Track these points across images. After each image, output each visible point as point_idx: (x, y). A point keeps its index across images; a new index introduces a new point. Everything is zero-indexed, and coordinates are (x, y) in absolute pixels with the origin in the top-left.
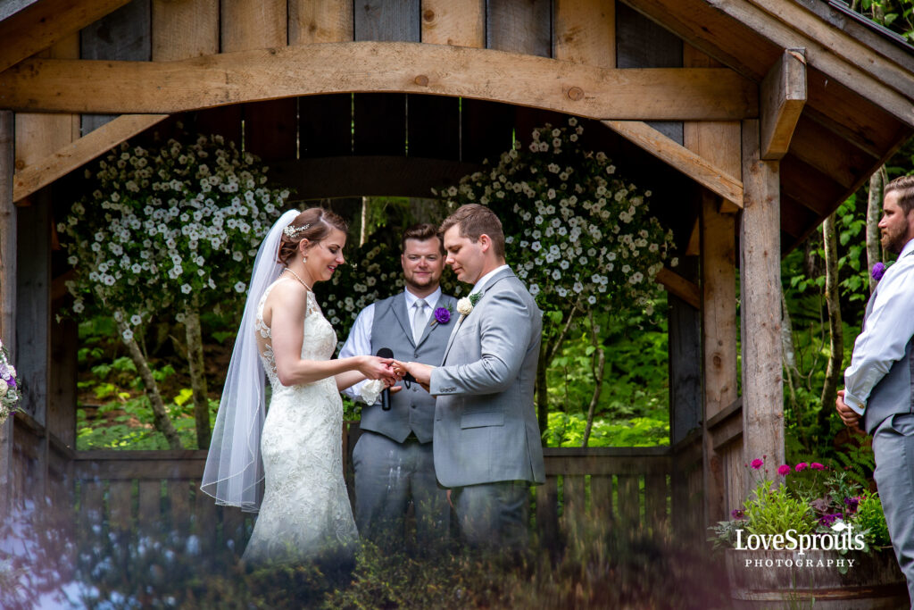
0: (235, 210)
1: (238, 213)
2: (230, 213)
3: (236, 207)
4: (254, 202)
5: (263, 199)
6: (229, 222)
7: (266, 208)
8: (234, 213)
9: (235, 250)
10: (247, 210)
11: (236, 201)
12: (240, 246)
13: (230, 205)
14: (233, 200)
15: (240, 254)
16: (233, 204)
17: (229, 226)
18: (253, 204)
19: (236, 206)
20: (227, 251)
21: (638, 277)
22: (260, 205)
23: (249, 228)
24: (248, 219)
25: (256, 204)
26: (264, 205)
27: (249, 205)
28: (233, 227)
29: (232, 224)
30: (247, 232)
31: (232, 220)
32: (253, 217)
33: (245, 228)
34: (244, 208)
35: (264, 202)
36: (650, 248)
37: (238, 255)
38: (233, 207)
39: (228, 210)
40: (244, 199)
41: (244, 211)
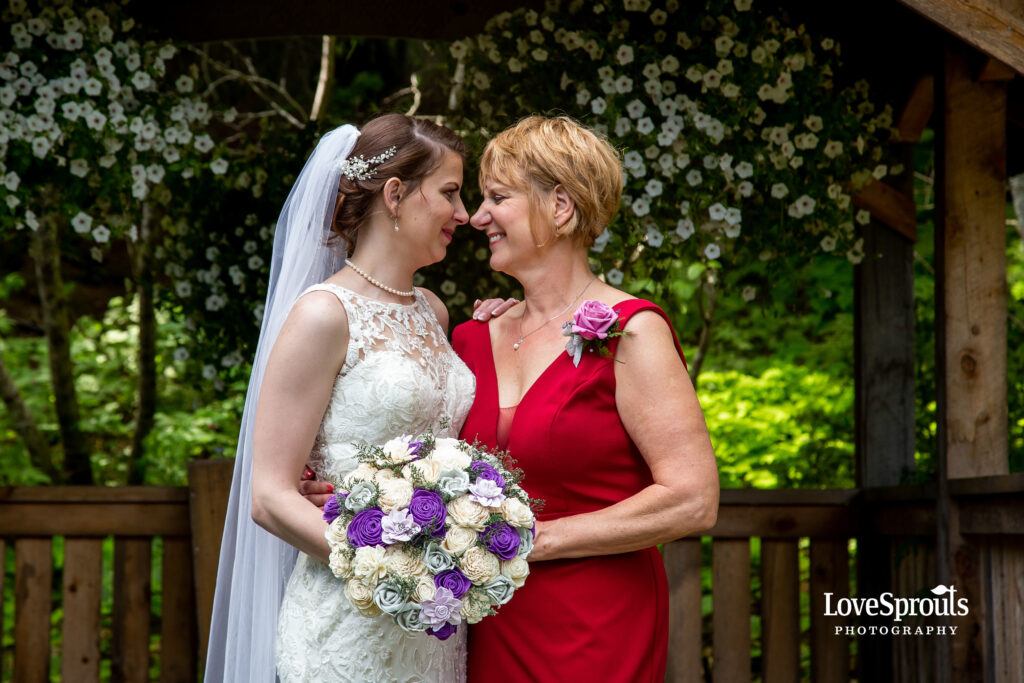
0: (78, 84)
1: (82, 91)
2: (67, 90)
3: (78, 79)
4: (112, 68)
5: (128, 63)
6: (66, 107)
7: (135, 80)
8: (75, 91)
9: (76, 156)
10: (99, 85)
11: (79, 67)
12: (85, 151)
13: (67, 74)
14: (72, 65)
15: (85, 163)
16: (74, 72)
17: (66, 115)
18: (110, 73)
19: (78, 77)
20: (62, 161)
21: (805, 204)
22: (124, 75)
23: (103, 119)
24: (102, 102)
25: (116, 73)
26: (131, 74)
27: (103, 74)
28: (73, 118)
29: (73, 111)
30: (100, 127)
31: (72, 105)
32: (111, 96)
33: (97, 121)
34: (93, 80)
35: (131, 67)
36: (828, 150)
37: (81, 165)
38: (74, 80)
39: (65, 85)
40: (94, 62)
41: (94, 88)
